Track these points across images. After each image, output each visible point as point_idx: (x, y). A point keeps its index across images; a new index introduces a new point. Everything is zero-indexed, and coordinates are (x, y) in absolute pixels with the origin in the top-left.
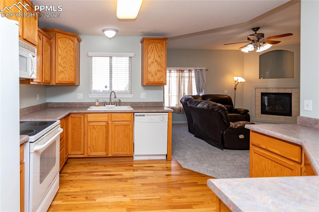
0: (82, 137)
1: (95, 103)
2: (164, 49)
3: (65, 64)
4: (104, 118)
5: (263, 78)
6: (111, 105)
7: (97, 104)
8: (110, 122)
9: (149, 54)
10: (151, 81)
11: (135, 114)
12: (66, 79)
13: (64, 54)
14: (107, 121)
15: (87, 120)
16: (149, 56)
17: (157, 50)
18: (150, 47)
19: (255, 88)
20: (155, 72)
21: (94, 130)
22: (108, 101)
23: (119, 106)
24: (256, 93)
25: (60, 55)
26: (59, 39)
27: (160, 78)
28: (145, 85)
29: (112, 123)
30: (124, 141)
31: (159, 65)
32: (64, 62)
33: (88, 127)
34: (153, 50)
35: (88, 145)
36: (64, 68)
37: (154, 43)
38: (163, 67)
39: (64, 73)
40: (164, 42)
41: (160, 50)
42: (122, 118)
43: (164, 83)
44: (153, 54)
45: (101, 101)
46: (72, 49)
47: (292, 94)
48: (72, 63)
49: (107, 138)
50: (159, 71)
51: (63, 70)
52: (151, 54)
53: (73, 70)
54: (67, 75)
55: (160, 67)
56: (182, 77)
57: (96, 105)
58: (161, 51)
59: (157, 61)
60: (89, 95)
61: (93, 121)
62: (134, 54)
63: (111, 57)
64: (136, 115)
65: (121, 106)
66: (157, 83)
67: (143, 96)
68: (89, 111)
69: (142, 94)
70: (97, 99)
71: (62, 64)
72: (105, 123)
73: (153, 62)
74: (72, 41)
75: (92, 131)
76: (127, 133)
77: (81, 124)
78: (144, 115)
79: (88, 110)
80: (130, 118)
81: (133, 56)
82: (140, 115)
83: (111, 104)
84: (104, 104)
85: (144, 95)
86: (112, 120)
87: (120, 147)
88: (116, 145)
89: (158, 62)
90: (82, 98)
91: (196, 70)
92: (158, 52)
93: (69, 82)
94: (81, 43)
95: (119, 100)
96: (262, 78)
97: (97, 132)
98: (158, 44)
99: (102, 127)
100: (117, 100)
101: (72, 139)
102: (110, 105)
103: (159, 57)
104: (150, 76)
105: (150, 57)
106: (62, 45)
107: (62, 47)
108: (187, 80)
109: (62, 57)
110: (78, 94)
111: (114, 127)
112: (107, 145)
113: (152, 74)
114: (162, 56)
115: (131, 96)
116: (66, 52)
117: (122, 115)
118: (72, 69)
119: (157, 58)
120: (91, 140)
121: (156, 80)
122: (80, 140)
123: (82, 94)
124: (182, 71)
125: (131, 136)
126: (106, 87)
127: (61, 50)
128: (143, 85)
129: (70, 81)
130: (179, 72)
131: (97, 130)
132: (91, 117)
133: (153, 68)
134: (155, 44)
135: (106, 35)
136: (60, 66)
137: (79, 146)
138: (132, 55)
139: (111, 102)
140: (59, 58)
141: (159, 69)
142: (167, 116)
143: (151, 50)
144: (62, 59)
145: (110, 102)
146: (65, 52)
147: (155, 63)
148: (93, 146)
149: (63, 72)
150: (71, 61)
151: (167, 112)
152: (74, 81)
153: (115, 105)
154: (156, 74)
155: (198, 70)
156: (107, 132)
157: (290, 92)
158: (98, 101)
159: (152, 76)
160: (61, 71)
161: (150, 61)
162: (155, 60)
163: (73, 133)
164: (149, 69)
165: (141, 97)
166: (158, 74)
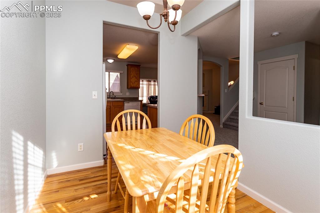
2: (139, 70)
4: (109, 104)
6: (110, 99)
8: (112, 106)
9: (131, 73)
10: (132, 86)
11: (124, 102)
18: (131, 69)
27: (137, 85)
28: (129, 88)
34: (133, 71)
37: (134, 67)
38: (138, 80)
40: (139, 67)
41: (137, 71)
43: (139, 87)
44: (133, 73)
49: (110, 114)
50: (136, 81)
55: (136, 79)
56: (150, 85)
59: (135, 76)
63: (109, 73)
69: (127, 93)
72: (109, 107)
73: (133, 77)
78: (129, 103)
80: (122, 104)
82: (127, 103)
95: (115, 96)
103: (136, 74)
104: (131, 84)
108: (153, 86)
111: (114, 108)
114: (138, 74)
115: (122, 94)
121: (135, 86)
124: (150, 81)
126: (107, 89)
128: (127, 88)
130: (148, 82)
133: (133, 80)
135: (108, 61)
138: (122, 72)
142: (140, 103)
151: (140, 101)
156: (110, 111)
159: (133, 84)
161: (132, 76)
164: (131, 80)
165: (127, 95)
166: (136, 83)
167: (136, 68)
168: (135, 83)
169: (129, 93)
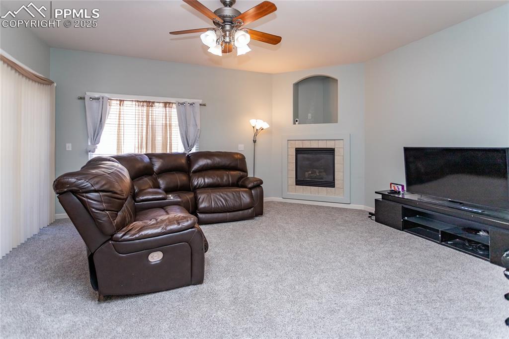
5: (298, 124)
19: (288, 140)
24: (289, 149)
47: (336, 149)
91: (182, 104)
96: (296, 123)
157: (333, 147)
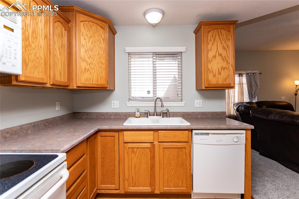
0: (116, 164)
1: (135, 112)
2: (231, 37)
3: (91, 59)
4: (149, 137)
6: (156, 116)
7: (138, 114)
8: (156, 143)
9: (209, 45)
10: (212, 83)
11: (194, 132)
12: (93, 81)
13: (90, 45)
14: (152, 141)
15: (124, 140)
16: (209, 48)
17: (221, 39)
18: (210, 35)
20: (219, 69)
21: (133, 154)
22: (152, 110)
23: (167, 117)
25: (84, 46)
26: (82, 23)
27: (226, 79)
28: (205, 88)
29: (159, 144)
30: (178, 171)
31: (224, 60)
32: (90, 56)
33: (125, 149)
34: (215, 39)
35: (124, 176)
36: (89, 65)
37: (216, 29)
38: (229, 63)
39: (90, 73)
40: (232, 27)
41: (225, 38)
42: (175, 137)
43: (232, 85)
44: (215, 45)
45: (142, 110)
46: (101, 39)
48: (102, 58)
49: (153, 167)
50: (224, 69)
51: (87, 67)
52: (212, 44)
53: (104, 69)
54: (95, 75)
55: (225, 63)
57: (136, 116)
58: (227, 41)
59: (220, 55)
60: (127, 102)
61: (131, 141)
62: (186, 48)
64: (196, 134)
65: (169, 117)
66: (221, 86)
67: (199, 104)
68: (125, 126)
70: (137, 108)
71: (87, 59)
72: (149, 145)
73: (215, 57)
74: (102, 28)
75: (130, 155)
76: (182, 159)
77: (114, 145)
78: (208, 134)
79: (124, 124)
80: (186, 137)
81: (185, 51)
83: (156, 114)
84: (147, 114)
85: (200, 102)
86: (160, 140)
87: (172, 181)
88: (166, 178)
89: (222, 57)
90: (118, 107)
91: (248, 74)
92: (222, 42)
93: (97, 85)
94: (115, 36)
95: (167, 109)
97: (138, 158)
98: (222, 30)
99: (144, 150)
100: (164, 109)
101: (103, 166)
102: (154, 116)
103: (224, 48)
104: (211, 76)
105: (211, 50)
106: (86, 31)
107: (87, 35)
109: (86, 50)
110: (113, 102)
111: (162, 150)
112: (152, 176)
113: (214, 73)
114: (228, 47)
115: (182, 104)
116: (92, 43)
117: (174, 133)
118: (101, 67)
119: (221, 50)
120: (129, 169)
121: (220, 82)
122: (114, 168)
123: (118, 102)
125: (188, 165)
126: (149, 92)
127: (85, 39)
128: (199, 89)
129: (100, 83)
131: (137, 154)
132: (128, 136)
133: (215, 65)
134: (218, 31)
135: (148, 19)
136: (83, 61)
137: (112, 177)
139: (156, 112)
140: (83, 50)
141: (224, 66)
142: (244, 135)
143: (212, 40)
144: (86, 52)
145: (154, 112)
146: (90, 42)
147: (218, 58)
148: (133, 178)
149: (88, 70)
150: (101, 55)
151: (243, 129)
152: (104, 83)
153: (161, 116)
154: (220, 74)
155: (250, 73)
156: (153, 158)
158: (138, 111)
159: (214, 76)
160: (85, 69)
161: (211, 55)
162: (217, 53)
163: (103, 158)
164: (210, 68)
165: (196, 106)
166: (222, 73)
167: (223, 32)
168: (220, 73)
169: (201, 101)
